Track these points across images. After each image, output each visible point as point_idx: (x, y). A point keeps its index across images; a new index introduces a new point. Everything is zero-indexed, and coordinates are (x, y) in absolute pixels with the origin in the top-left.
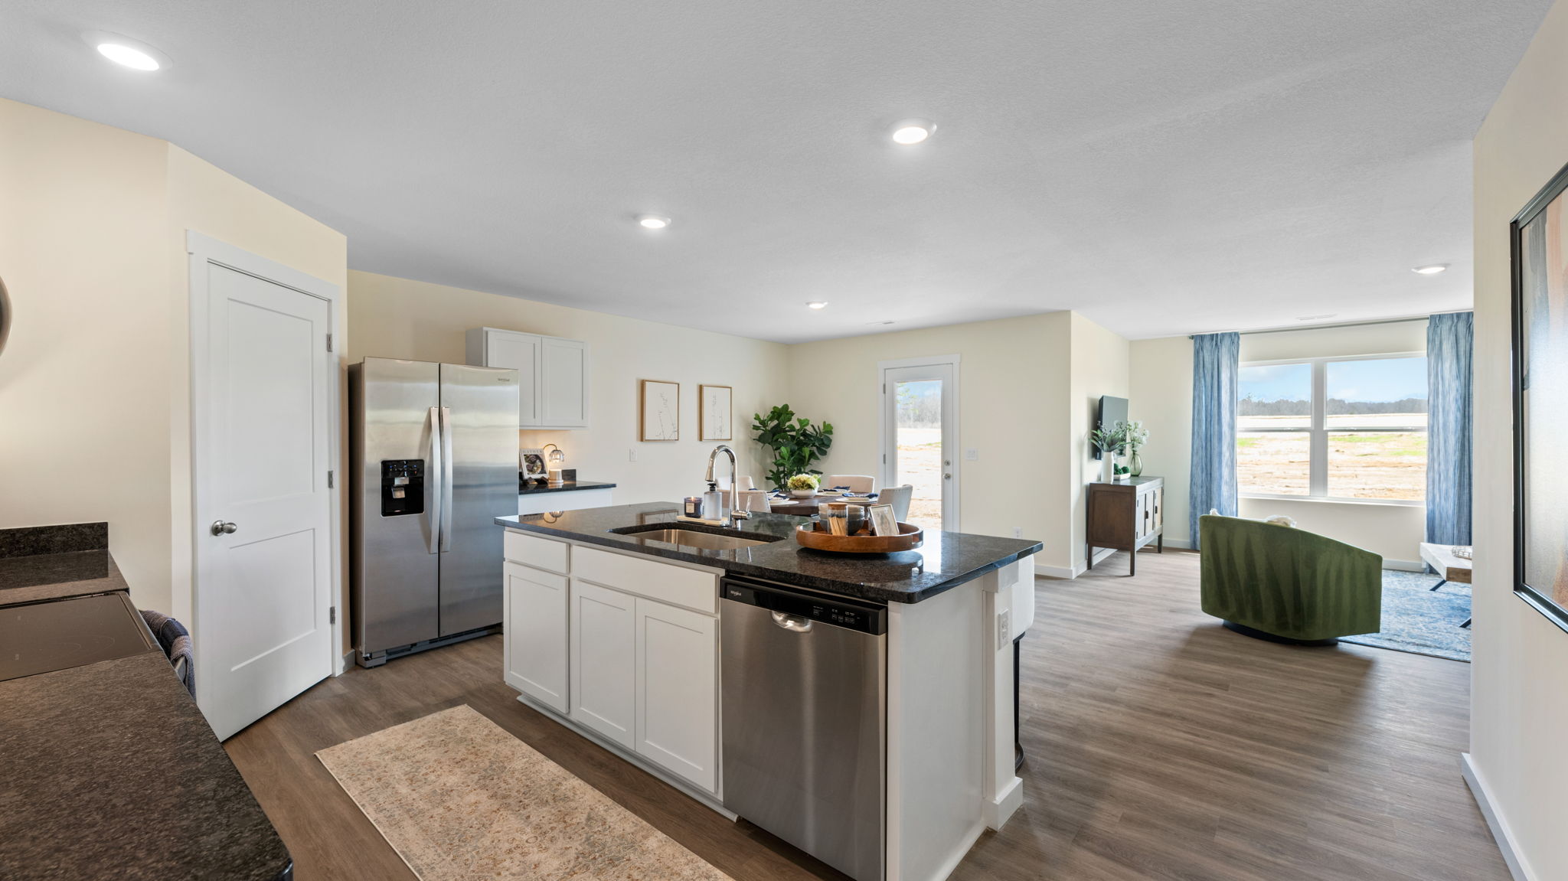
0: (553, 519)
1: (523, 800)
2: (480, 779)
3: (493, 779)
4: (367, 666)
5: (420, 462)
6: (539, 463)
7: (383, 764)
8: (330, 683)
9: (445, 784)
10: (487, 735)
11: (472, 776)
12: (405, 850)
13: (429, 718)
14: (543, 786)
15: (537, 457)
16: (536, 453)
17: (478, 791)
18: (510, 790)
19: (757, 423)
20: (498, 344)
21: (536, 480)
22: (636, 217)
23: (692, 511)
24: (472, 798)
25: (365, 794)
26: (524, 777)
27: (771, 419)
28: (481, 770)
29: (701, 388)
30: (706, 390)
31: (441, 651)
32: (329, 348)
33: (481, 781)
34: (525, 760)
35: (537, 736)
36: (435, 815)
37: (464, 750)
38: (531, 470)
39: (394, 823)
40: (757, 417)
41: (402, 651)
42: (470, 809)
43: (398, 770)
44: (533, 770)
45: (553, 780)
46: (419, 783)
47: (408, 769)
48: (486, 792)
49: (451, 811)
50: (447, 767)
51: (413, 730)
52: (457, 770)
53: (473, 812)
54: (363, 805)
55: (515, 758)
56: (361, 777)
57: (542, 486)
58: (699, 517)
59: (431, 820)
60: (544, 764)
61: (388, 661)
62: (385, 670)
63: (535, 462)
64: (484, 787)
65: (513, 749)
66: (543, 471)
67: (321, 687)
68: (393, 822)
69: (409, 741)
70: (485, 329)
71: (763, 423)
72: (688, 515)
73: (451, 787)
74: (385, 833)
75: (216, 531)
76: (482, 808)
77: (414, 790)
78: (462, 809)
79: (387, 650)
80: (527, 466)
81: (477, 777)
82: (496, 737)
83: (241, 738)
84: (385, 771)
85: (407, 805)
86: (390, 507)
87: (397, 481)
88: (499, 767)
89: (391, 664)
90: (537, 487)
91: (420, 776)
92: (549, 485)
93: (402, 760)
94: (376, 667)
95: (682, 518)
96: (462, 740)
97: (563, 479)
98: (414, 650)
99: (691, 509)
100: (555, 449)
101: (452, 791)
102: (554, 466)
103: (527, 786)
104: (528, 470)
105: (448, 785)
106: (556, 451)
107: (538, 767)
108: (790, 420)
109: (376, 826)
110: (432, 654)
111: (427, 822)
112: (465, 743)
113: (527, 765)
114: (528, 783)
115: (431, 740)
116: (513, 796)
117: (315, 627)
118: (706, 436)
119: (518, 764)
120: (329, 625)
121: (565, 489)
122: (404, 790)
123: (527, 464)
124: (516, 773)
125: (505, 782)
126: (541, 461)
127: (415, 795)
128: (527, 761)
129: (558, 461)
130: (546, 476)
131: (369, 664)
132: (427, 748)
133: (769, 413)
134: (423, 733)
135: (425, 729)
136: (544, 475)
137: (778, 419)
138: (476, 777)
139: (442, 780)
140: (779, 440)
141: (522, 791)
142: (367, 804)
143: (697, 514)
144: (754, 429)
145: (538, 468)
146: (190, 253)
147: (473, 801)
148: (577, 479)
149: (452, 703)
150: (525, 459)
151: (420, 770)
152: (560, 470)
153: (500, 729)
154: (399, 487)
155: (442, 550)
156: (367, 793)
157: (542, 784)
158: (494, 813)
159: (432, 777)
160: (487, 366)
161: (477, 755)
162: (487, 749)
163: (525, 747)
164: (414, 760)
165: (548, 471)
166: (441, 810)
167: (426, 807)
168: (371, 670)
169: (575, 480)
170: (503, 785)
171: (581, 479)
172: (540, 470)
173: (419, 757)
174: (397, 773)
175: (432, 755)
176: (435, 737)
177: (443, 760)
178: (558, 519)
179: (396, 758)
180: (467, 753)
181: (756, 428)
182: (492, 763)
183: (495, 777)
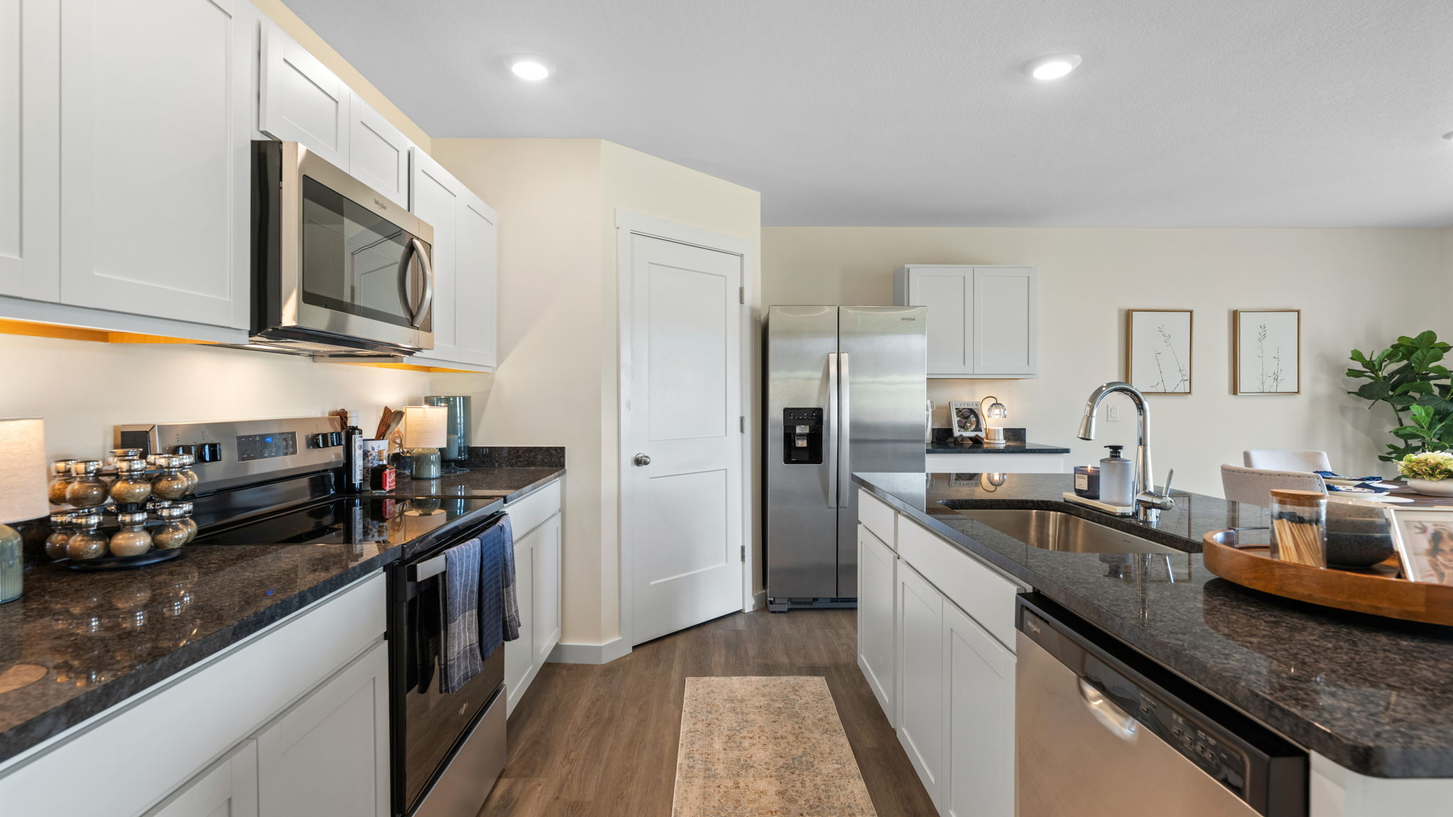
0: (993, 488)
1: (805, 814)
2: (782, 767)
3: (793, 773)
4: (771, 610)
5: (819, 411)
6: (973, 419)
7: (721, 710)
8: (738, 617)
9: (751, 757)
10: (820, 720)
11: (779, 759)
12: (678, 809)
13: (784, 679)
14: (834, 808)
15: (972, 411)
16: (971, 407)
17: (773, 779)
18: (801, 794)
19: (1358, 366)
20: (920, 282)
21: (971, 439)
22: (1025, 67)
23: (1085, 487)
24: (762, 784)
25: (690, 735)
26: (823, 787)
27: (1391, 356)
28: (790, 758)
29: (1235, 316)
30: (1243, 318)
31: (840, 613)
32: (742, 301)
33: (782, 770)
34: (839, 766)
35: (868, 742)
36: (722, 786)
37: (790, 728)
38: (963, 426)
39: (689, 778)
40: (1357, 356)
41: (805, 603)
42: (753, 797)
43: (729, 720)
44: (838, 782)
45: (849, 806)
46: (733, 744)
47: (734, 725)
48: (778, 784)
49: (738, 790)
50: (765, 738)
51: (764, 686)
52: (770, 746)
53: (753, 801)
54: (682, 745)
55: (830, 759)
56: (699, 715)
57: (976, 445)
58: (1097, 498)
59: (717, 789)
60: (852, 781)
61: (790, 610)
62: (783, 618)
63: (969, 417)
64: (780, 778)
65: (833, 748)
66: (978, 429)
67: (730, 618)
68: (690, 775)
69: (754, 697)
70: (907, 266)
71: (1369, 365)
72: (1080, 493)
73: (754, 762)
74: (678, 782)
75: (639, 462)
76: (764, 801)
77: (725, 749)
78: (748, 793)
79: (790, 599)
80: (959, 422)
81: (781, 764)
82: (827, 726)
83: (655, 645)
84: (718, 719)
85: (710, 762)
86: (791, 455)
87: (799, 430)
88: (807, 761)
89: (791, 614)
90: (971, 447)
91: (738, 739)
92: (985, 446)
93: (737, 713)
94: (779, 612)
95: (1072, 496)
96: (796, 715)
97: (1005, 438)
98: (815, 605)
99: (1083, 484)
100: (995, 402)
101: (752, 767)
102: (994, 423)
103: (819, 799)
104: (960, 426)
105: (753, 758)
106: (997, 404)
107: (844, 782)
108: (1439, 358)
109: (677, 771)
110: (830, 614)
111: (712, 790)
112: (796, 720)
113: (835, 774)
114: (823, 797)
115: (771, 703)
116: (799, 803)
117: (727, 562)
118: (1244, 385)
119: (828, 768)
120: (741, 563)
121: (1007, 451)
122: (718, 745)
123: (959, 419)
124: (819, 777)
125: (803, 783)
126: (977, 416)
127: (722, 756)
128: (838, 769)
129: (997, 417)
130: (982, 434)
131: (772, 608)
132: (762, 710)
133: (1388, 347)
134: (770, 693)
135: (774, 690)
136: (979, 433)
137: (1408, 359)
138: (781, 762)
139: (753, 750)
140: (1411, 393)
141: (811, 802)
142: (685, 746)
143: (1092, 492)
144: (1348, 375)
145: (972, 424)
146: (618, 228)
147: (761, 789)
148: (1028, 440)
149: (813, 671)
150: (957, 413)
151: (742, 731)
152: (1002, 428)
153: (836, 718)
154: (801, 435)
155: (840, 505)
156: (692, 734)
157: (836, 805)
158: (769, 814)
159: (746, 743)
160: (909, 305)
161: (797, 738)
162: (810, 735)
163: (847, 751)
164: (745, 719)
165: (983, 426)
166: (730, 784)
167: (722, 773)
168: (774, 615)
169: (1024, 441)
170: (798, 784)
171: (1031, 440)
172: (974, 427)
173: (751, 717)
174: (725, 724)
175: (760, 720)
176: (776, 701)
177: (766, 729)
178: (999, 488)
179: (733, 710)
180: (790, 732)
181: (1353, 373)
182: (804, 754)
183: (797, 772)
